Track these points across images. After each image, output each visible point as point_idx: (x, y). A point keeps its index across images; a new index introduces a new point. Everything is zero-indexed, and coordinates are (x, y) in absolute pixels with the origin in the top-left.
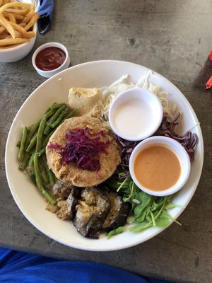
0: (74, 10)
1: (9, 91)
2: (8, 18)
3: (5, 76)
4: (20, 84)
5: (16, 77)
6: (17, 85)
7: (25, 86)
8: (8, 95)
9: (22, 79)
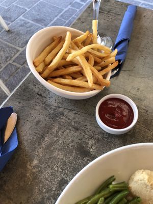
0: (145, 63)
1: (60, 129)
2: (87, 59)
3: (60, 110)
4: (73, 124)
5: (71, 115)
6: (69, 124)
7: (78, 130)
8: (57, 132)
9: (77, 119)
